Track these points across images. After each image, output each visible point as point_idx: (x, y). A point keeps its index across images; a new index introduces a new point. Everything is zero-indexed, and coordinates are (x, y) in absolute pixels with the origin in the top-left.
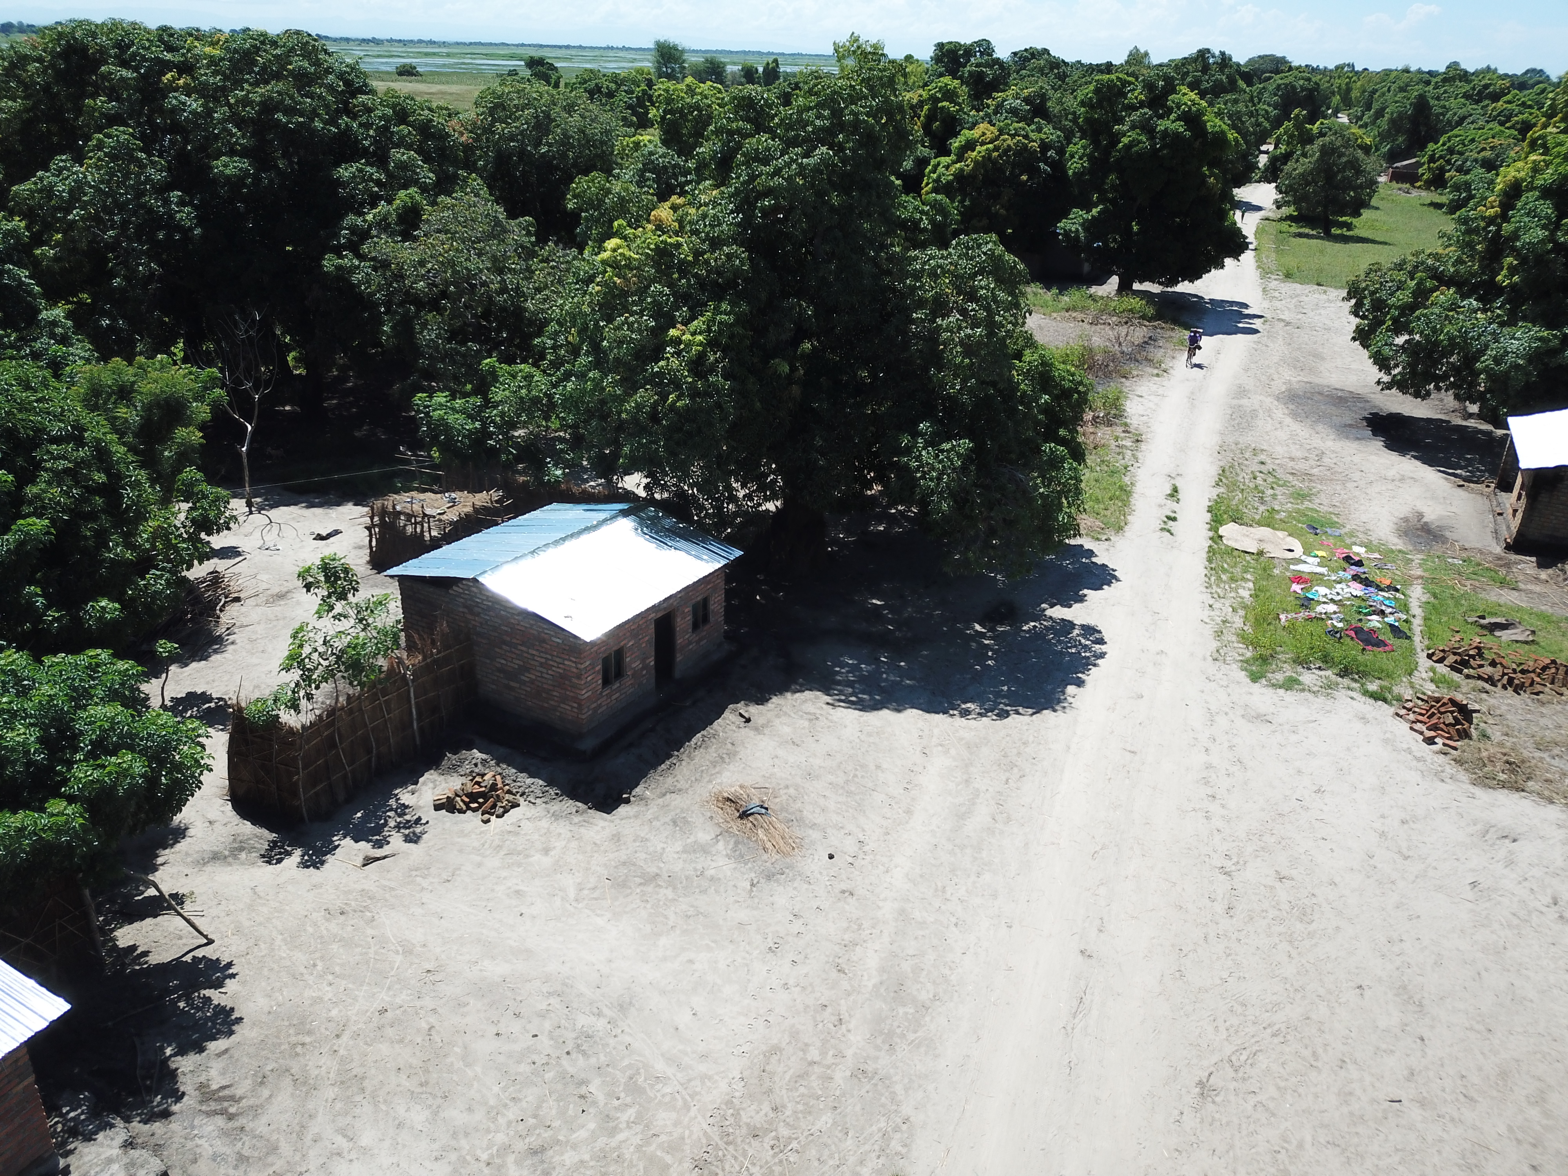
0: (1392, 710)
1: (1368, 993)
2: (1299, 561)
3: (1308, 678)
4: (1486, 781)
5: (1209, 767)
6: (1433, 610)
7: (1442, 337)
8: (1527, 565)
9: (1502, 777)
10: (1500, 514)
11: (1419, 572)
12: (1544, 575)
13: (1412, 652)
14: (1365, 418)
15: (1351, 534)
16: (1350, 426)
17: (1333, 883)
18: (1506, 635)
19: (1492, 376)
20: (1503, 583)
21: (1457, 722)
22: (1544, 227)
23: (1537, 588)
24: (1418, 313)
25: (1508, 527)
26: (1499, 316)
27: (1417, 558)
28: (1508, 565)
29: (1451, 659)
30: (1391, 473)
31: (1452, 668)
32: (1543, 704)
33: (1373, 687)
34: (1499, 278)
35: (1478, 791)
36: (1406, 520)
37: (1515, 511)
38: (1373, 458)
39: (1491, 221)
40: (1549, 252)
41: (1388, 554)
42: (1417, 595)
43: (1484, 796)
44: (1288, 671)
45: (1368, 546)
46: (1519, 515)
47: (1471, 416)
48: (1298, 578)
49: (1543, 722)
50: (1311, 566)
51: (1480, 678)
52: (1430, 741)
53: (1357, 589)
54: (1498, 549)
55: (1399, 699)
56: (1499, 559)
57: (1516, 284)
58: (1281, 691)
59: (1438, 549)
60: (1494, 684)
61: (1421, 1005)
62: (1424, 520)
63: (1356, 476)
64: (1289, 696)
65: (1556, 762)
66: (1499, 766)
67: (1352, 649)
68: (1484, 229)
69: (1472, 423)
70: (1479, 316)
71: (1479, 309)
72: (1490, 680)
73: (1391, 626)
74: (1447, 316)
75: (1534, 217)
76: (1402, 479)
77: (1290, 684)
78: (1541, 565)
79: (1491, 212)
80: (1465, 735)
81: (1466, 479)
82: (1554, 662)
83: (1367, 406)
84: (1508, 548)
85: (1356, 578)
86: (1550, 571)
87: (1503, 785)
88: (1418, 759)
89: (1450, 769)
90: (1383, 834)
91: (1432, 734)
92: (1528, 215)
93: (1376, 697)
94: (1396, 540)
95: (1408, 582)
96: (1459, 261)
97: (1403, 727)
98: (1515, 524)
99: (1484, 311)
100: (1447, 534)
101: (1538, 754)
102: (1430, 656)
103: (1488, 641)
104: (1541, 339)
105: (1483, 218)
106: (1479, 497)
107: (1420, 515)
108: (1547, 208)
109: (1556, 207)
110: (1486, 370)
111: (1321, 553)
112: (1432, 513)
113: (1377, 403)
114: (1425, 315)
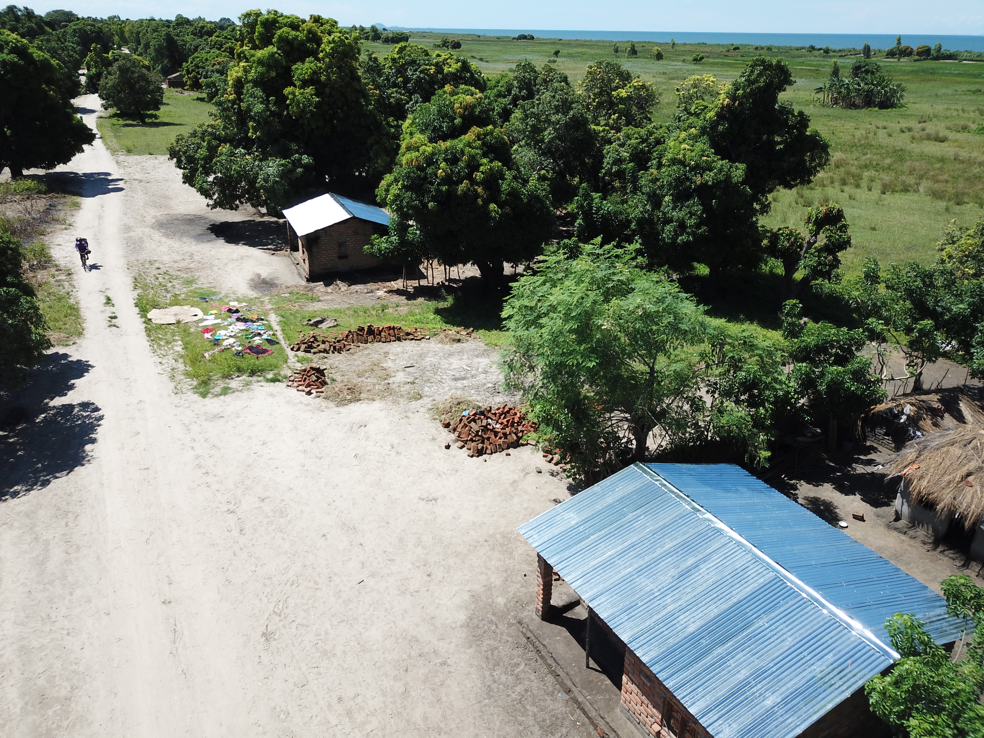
0: (284, 385)
1: (328, 536)
2: (202, 320)
3: (234, 384)
4: (342, 403)
5: (197, 457)
6: (285, 324)
7: (232, 172)
8: (320, 286)
9: (349, 397)
10: (298, 264)
11: (270, 307)
12: (329, 289)
13: (282, 350)
14: (208, 229)
15: (226, 296)
16: (202, 234)
17: (291, 489)
18: (323, 326)
19: (266, 190)
20: (313, 300)
21: (318, 378)
22: (262, 103)
23: (329, 297)
24: (214, 160)
25: (304, 270)
26: (257, 156)
27: (266, 299)
28: (311, 290)
29: (303, 347)
30: (235, 256)
31: (305, 351)
32: (352, 354)
33: (270, 376)
34: (250, 134)
35: (341, 409)
36: (252, 280)
37: (304, 260)
38: (222, 250)
39: (233, 102)
40: (269, 116)
41: (250, 301)
42: (273, 319)
43: (343, 410)
44: (221, 384)
45: (238, 300)
46: (307, 261)
47: (263, 215)
48: (207, 330)
49: (356, 363)
50: (210, 321)
51: (320, 352)
52: (309, 393)
53: (241, 326)
54: (304, 283)
55: (286, 377)
56: (306, 287)
57: (259, 136)
58: (222, 397)
59: (274, 291)
60: (328, 353)
61: (355, 528)
62: (262, 277)
63: (216, 262)
64: (227, 398)
65: (369, 380)
66: (345, 392)
67: (251, 360)
68: (232, 107)
69: (266, 219)
70: (247, 157)
71: (246, 154)
72: (325, 351)
73: (267, 340)
74: (231, 160)
75: (255, 98)
76: (242, 258)
77: (226, 391)
78: (327, 285)
79: (231, 97)
80: (324, 383)
81: (275, 250)
82: (350, 332)
83: (207, 221)
84: (308, 280)
85: (238, 319)
86: (331, 287)
87: (350, 401)
88: (307, 405)
89: (324, 403)
90: (305, 452)
91: (309, 389)
92: (251, 97)
93: (274, 380)
94: (252, 293)
95: (266, 314)
96: (225, 128)
97: (293, 391)
98: (307, 266)
99: (249, 154)
100: (276, 282)
101: (360, 380)
102: (292, 349)
103: (317, 332)
104: (282, 165)
105: (229, 101)
106: (284, 258)
107: (259, 276)
108: (259, 92)
109: (264, 91)
110: (262, 187)
111: (214, 312)
112: (265, 273)
113: (212, 218)
114: (219, 161)
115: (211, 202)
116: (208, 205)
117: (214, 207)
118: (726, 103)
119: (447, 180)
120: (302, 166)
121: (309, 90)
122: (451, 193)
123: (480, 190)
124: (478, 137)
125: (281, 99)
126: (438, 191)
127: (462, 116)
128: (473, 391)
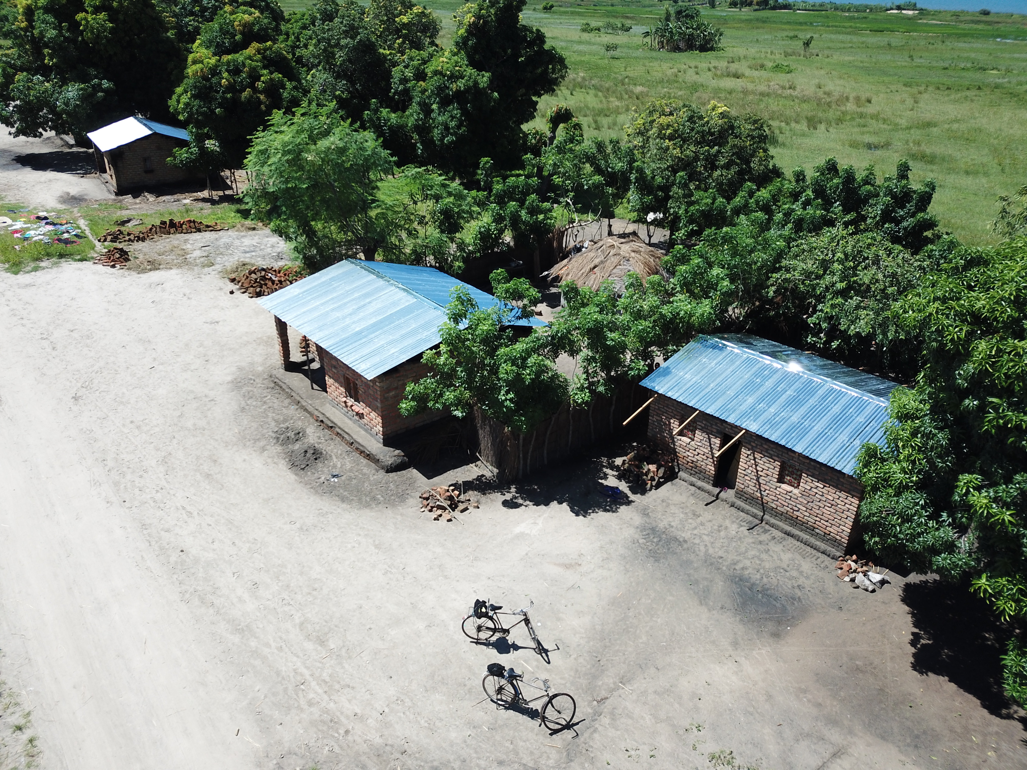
0: (91, 263)
1: (127, 347)
2: (12, 226)
3: (43, 264)
4: (144, 271)
5: (13, 310)
6: (93, 223)
7: (31, 98)
8: (128, 199)
9: (149, 267)
10: (107, 182)
11: (79, 215)
12: (138, 200)
13: (91, 242)
14: (13, 160)
15: (35, 209)
16: (7, 164)
17: (96, 323)
18: (130, 225)
19: (68, 114)
20: (121, 208)
21: (121, 256)
22: (54, 29)
23: (137, 206)
24: (11, 87)
25: (113, 186)
26: (56, 83)
27: (76, 210)
28: (120, 201)
29: (109, 238)
30: (43, 179)
31: (111, 241)
32: (156, 242)
33: (79, 257)
34: (46, 61)
35: (141, 275)
36: (62, 197)
37: (111, 176)
38: (28, 175)
39: (26, 30)
40: (63, 42)
41: (59, 211)
42: (82, 223)
43: (144, 276)
44: (32, 265)
45: (47, 211)
46: (114, 177)
47: (71, 146)
48: (16, 232)
49: (158, 247)
50: (18, 225)
51: (125, 241)
52: (113, 266)
53: (51, 228)
54: (113, 197)
55: (93, 258)
56: (115, 200)
57: (56, 63)
58: (33, 273)
59: (83, 204)
60: (133, 242)
61: (149, 341)
62: (71, 194)
63: (24, 185)
64: (38, 273)
65: (168, 257)
66: (146, 264)
67: (61, 246)
68: (25, 35)
69: (75, 149)
70: (46, 84)
71: (44, 81)
72: (130, 240)
73: (75, 235)
74: (28, 86)
75: (47, 24)
76: (50, 181)
77: (36, 269)
78: (135, 197)
79: (23, 25)
80: (127, 260)
81: (83, 174)
82: (153, 225)
83: (12, 153)
84: (117, 194)
85: (47, 223)
86: (139, 198)
87: (150, 270)
88: (112, 274)
89: (126, 273)
90: (109, 302)
91: (113, 263)
92: (43, 23)
93: (81, 260)
94: (61, 206)
95: (75, 219)
96: (20, 56)
97: (100, 267)
98: (114, 182)
99: (48, 82)
100: (85, 197)
101: (160, 257)
102: (99, 241)
103: (122, 229)
104: (81, 89)
105: (21, 29)
106: (94, 180)
107: (68, 194)
108: (50, 18)
109: (55, 17)
110: (64, 111)
111: (22, 220)
112: (74, 191)
113: (17, 151)
114: (16, 87)
115: (13, 130)
116: (10, 134)
117: (16, 135)
118: (472, 20)
119: (231, 88)
120: (103, 90)
121: (102, 16)
122: (235, 101)
123: (262, 97)
124: (258, 51)
125: (75, 25)
126: (223, 98)
127: (242, 33)
128: (259, 259)
